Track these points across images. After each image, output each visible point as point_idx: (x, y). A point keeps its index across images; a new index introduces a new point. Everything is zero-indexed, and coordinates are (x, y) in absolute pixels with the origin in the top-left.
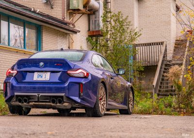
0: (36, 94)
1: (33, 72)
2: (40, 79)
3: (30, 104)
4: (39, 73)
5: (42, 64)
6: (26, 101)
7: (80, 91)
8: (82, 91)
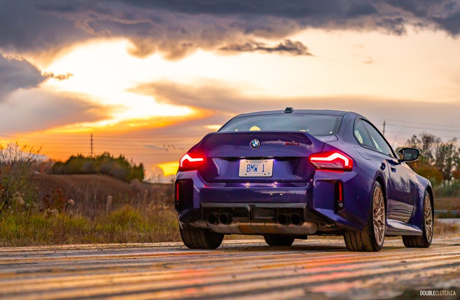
0: (246, 205)
2: (252, 174)
5: (256, 142)
7: (337, 197)
8: (341, 197)
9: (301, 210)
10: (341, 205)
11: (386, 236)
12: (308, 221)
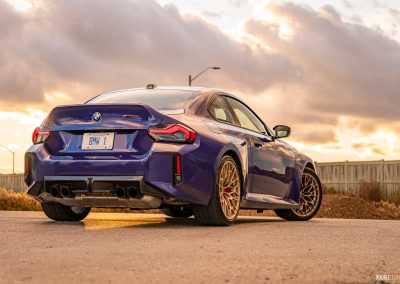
0: (85, 178)
1: (81, 132)
2: (94, 147)
3: (77, 198)
4: (93, 135)
5: (97, 115)
6: (66, 193)
7: (175, 171)
8: (179, 171)
9: (137, 183)
10: (178, 178)
11: (240, 208)
12: (148, 195)
